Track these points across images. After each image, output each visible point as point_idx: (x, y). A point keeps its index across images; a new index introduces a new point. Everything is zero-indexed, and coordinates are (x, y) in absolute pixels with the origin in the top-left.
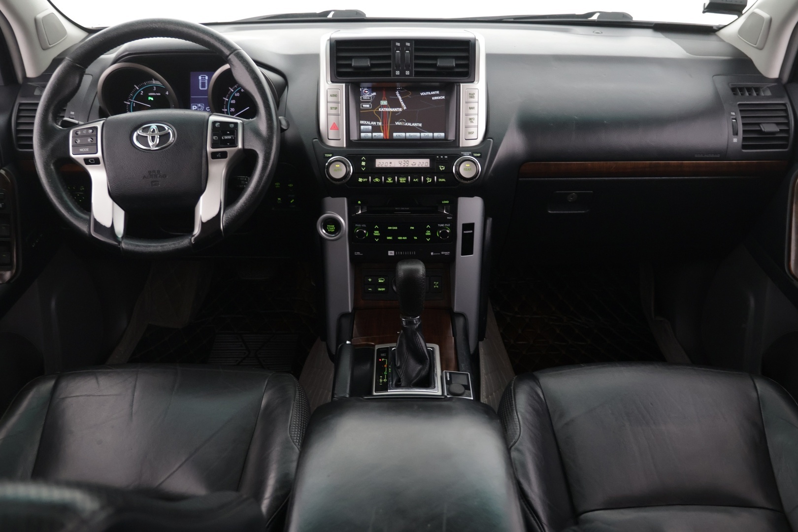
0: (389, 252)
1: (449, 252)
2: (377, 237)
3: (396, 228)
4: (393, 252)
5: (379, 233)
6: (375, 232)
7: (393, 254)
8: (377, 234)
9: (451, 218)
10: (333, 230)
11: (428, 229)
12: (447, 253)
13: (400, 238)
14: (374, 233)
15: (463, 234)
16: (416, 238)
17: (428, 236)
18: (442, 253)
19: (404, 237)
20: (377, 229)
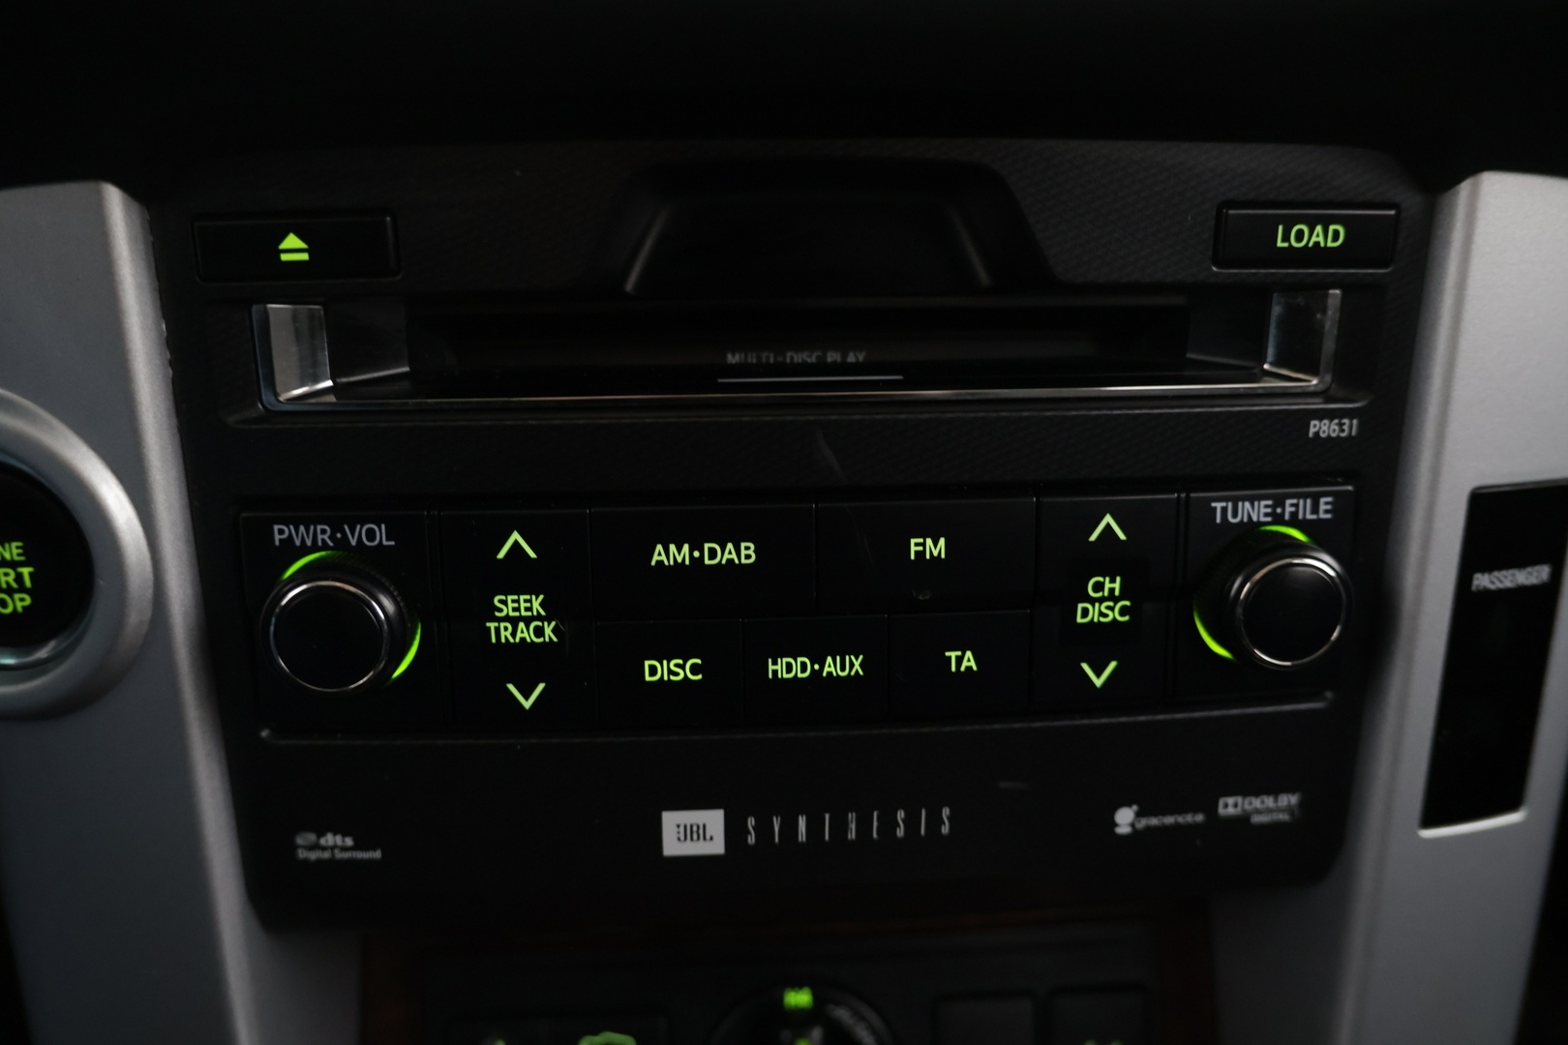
0: (672, 821)
1: (1289, 800)
2: (525, 662)
3: (747, 553)
4: (714, 820)
5: (551, 610)
6: (508, 604)
7: (716, 846)
8: (525, 633)
9: (1350, 427)
10: (21, 602)
11: (1108, 557)
12: (1271, 808)
13: (788, 668)
14: (490, 613)
15: (1468, 604)
16: (969, 661)
17: (1100, 641)
18: (1230, 806)
19: (840, 651)
20: (518, 576)
